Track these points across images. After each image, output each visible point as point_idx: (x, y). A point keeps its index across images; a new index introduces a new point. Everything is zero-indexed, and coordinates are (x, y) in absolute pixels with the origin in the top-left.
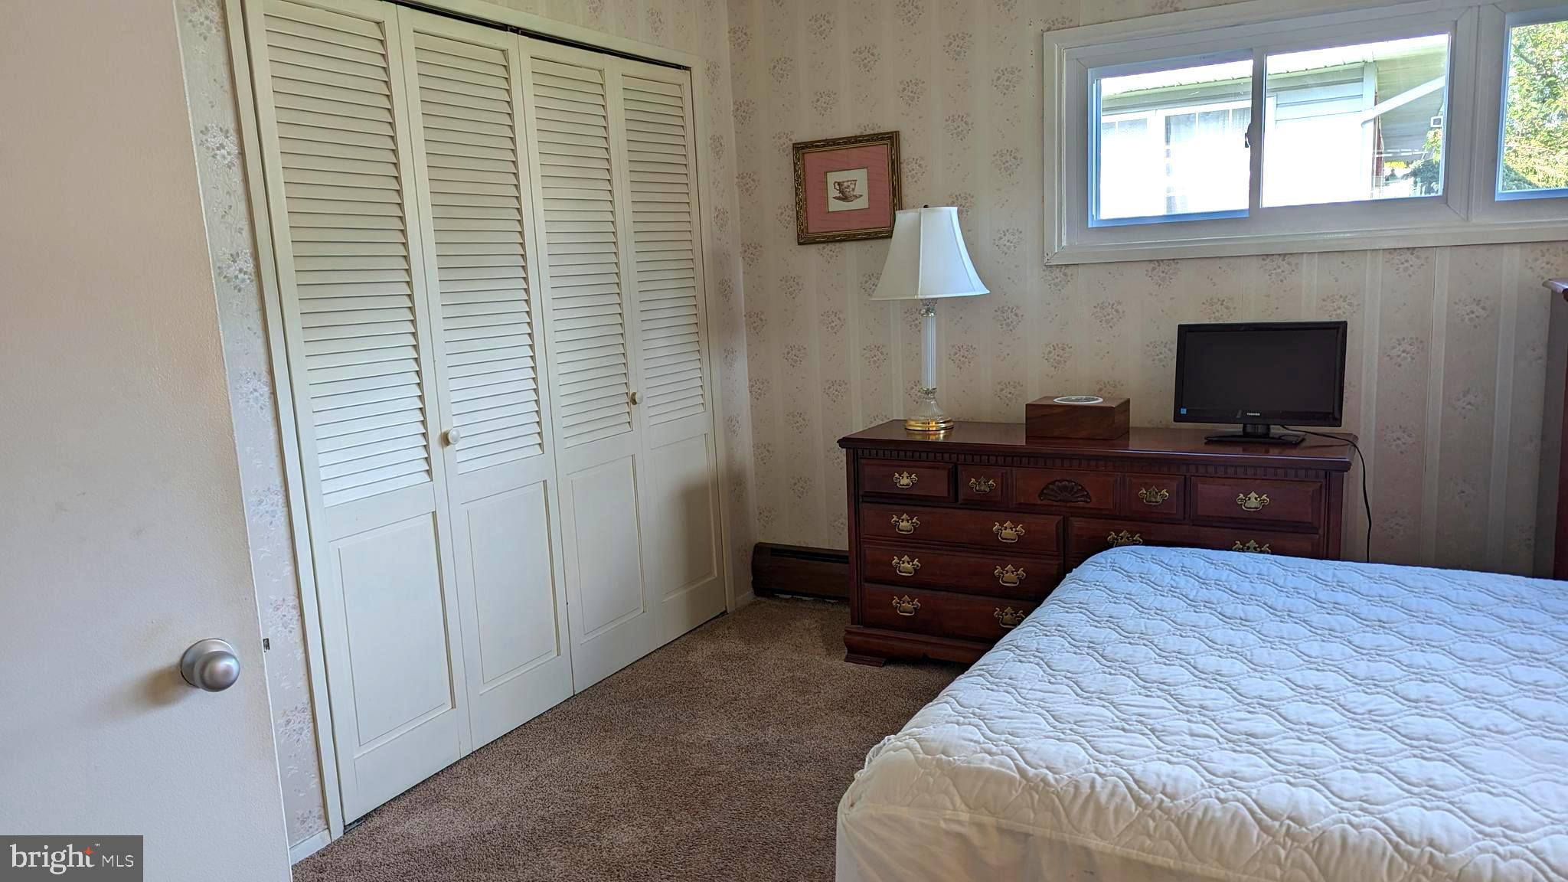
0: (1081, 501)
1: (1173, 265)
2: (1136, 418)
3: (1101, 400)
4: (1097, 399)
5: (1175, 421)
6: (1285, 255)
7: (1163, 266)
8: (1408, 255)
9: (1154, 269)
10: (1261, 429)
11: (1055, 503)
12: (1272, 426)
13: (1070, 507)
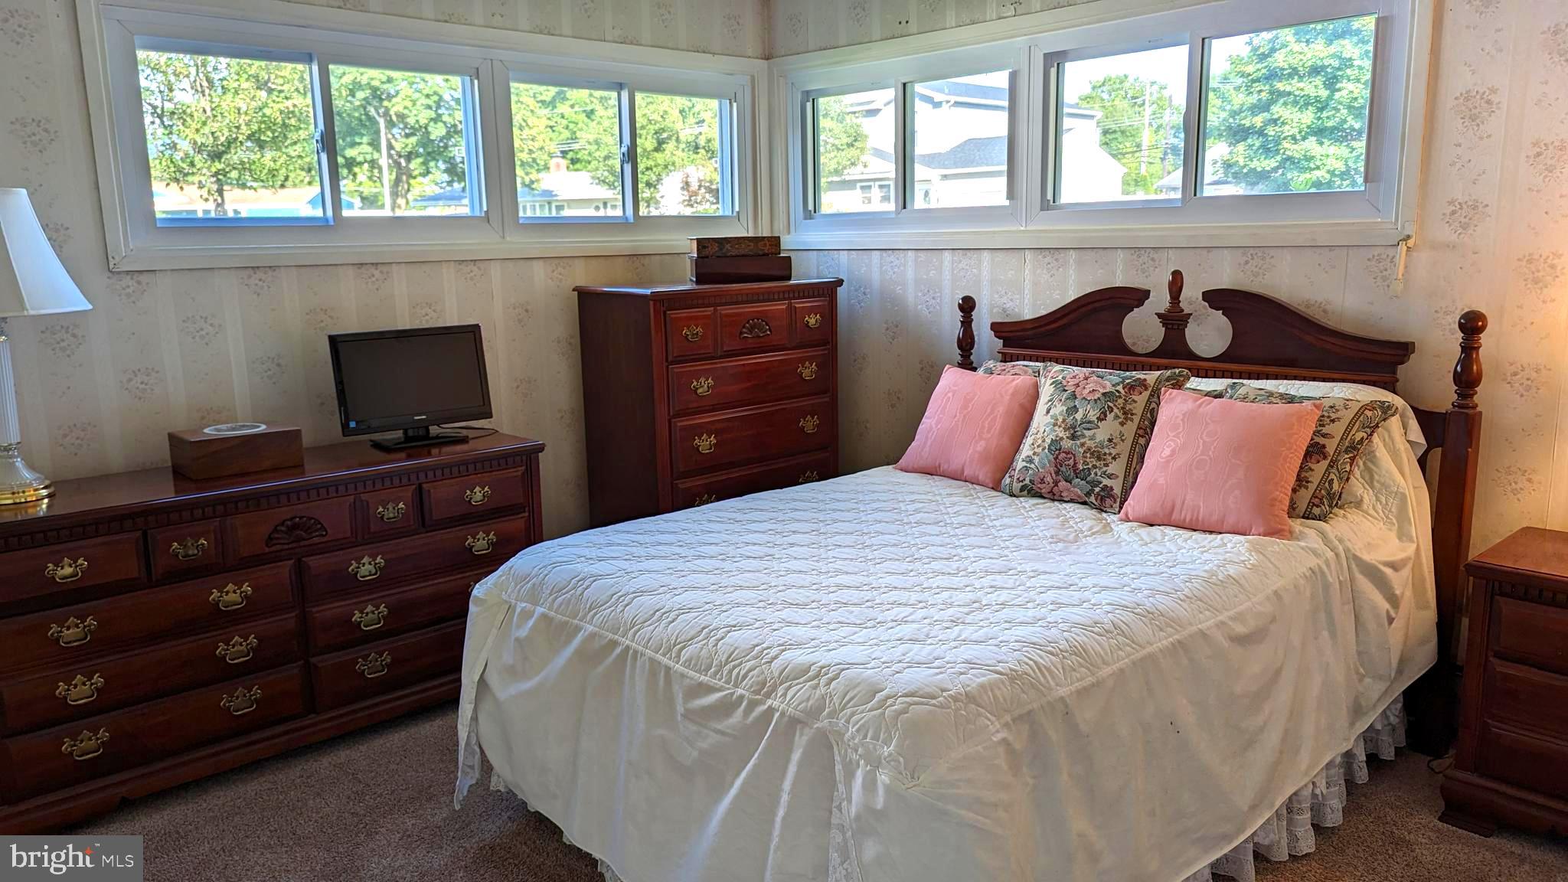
0: (317, 536)
1: (270, 273)
2: (307, 440)
3: (263, 427)
4: (259, 427)
5: (344, 435)
6: (377, 264)
7: (260, 274)
8: (471, 266)
9: (250, 277)
10: (422, 432)
11: (286, 547)
12: (430, 428)
13: (304, 546)
